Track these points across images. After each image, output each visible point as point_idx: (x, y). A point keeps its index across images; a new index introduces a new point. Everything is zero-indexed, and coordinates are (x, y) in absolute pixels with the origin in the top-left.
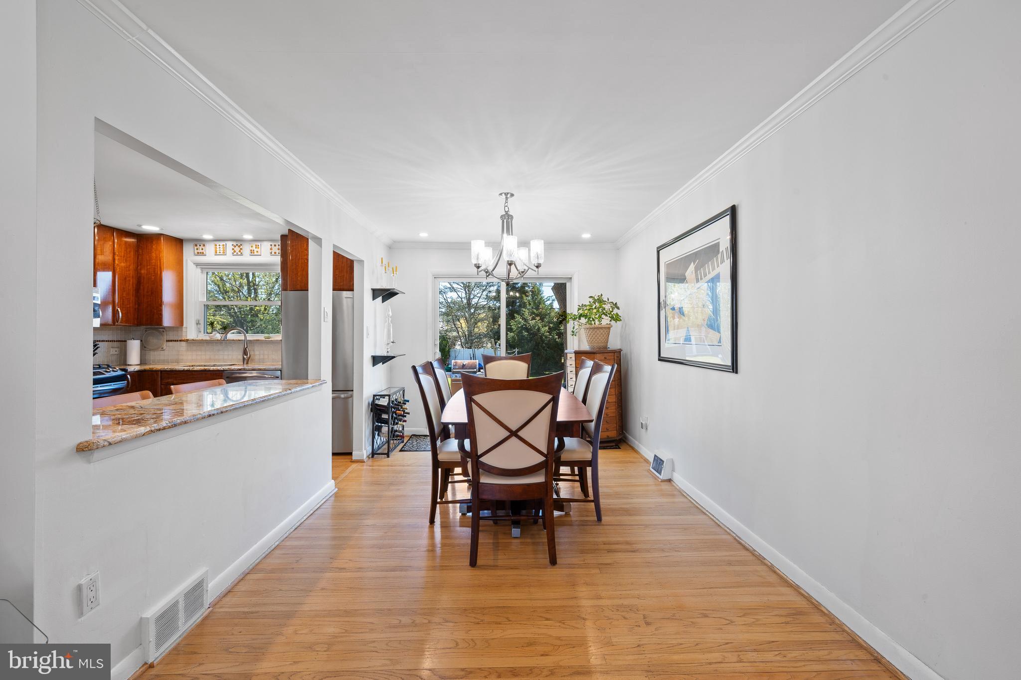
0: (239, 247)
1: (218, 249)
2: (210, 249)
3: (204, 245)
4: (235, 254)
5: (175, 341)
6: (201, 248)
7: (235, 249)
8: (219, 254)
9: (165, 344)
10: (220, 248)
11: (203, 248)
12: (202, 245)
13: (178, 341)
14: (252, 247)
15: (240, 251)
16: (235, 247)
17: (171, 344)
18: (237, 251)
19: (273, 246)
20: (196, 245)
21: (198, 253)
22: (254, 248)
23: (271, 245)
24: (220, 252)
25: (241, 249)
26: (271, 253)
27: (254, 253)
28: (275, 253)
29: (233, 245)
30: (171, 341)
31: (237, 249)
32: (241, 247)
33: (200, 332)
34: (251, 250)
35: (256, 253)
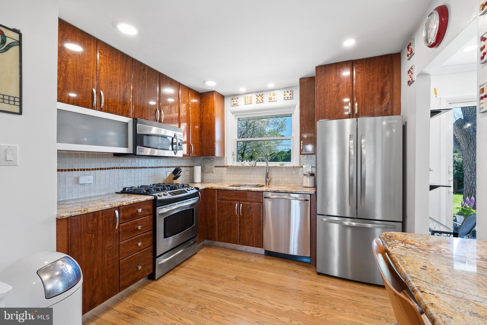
0: (261, 96)
1: (247, 100)
2: (241, 101)
3: (237, 98)
4: (258, 102)
5: (220, 167)
6: (235, 100)
7: (258, 98)
8: (247, 103)
9: (214, 169)
10: (248, 99)
11: (237, 100)
12: (236, 98)
13: (221, 167)
14: (270, 95)
15: (261, 100)
16: (258, 96)
17: (217, 168)
18: (260, 100)
19: (286, 92)
20: (233, 99)
21: (234, 104)
22: (272, 96)
23: (285, 92)
24: (248, 102)
25: (262, 98)
26: (285, 98)
27: (271, 100)
28: (288, 98)
29: (256, 96)
30: (218, 167)
31: (260, 98)
32: (262, 96)
33: (235, 160)
34: (270, 98)
35: (273, 100)
